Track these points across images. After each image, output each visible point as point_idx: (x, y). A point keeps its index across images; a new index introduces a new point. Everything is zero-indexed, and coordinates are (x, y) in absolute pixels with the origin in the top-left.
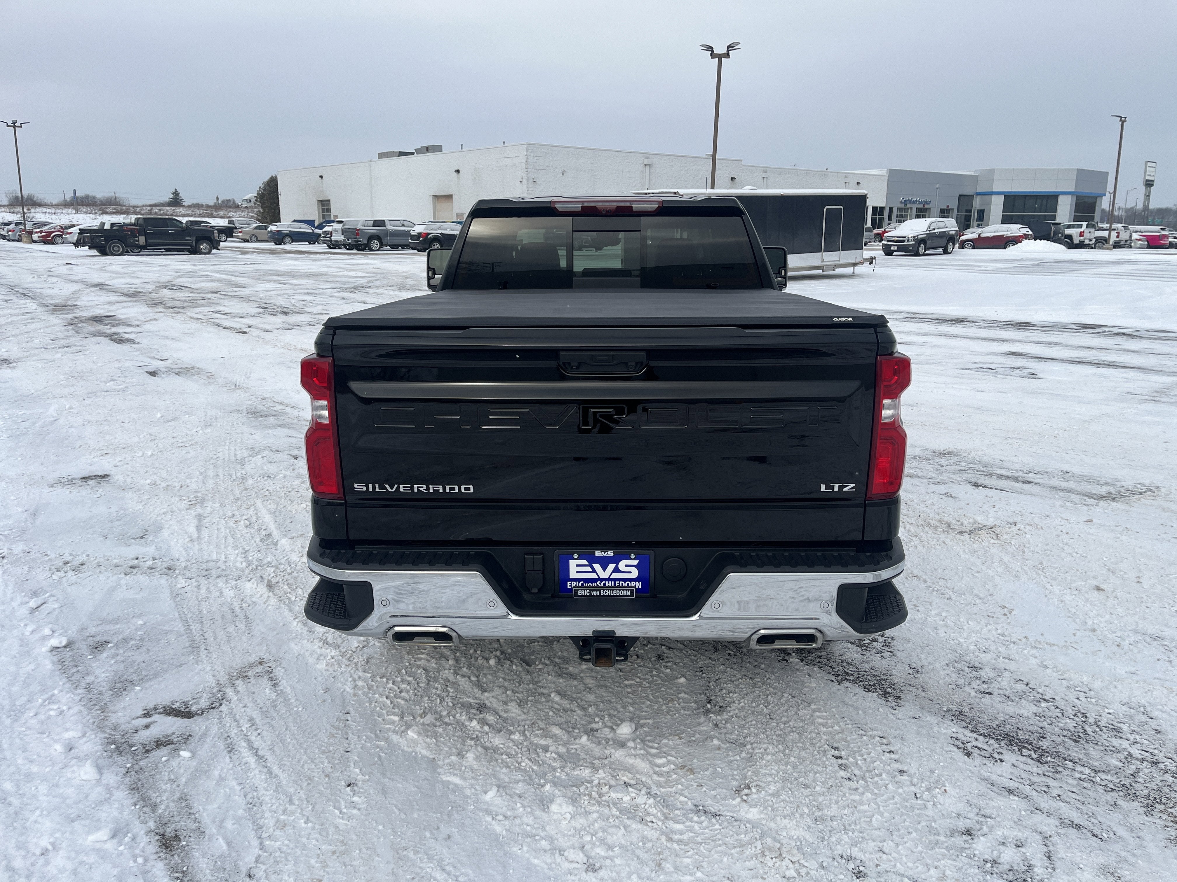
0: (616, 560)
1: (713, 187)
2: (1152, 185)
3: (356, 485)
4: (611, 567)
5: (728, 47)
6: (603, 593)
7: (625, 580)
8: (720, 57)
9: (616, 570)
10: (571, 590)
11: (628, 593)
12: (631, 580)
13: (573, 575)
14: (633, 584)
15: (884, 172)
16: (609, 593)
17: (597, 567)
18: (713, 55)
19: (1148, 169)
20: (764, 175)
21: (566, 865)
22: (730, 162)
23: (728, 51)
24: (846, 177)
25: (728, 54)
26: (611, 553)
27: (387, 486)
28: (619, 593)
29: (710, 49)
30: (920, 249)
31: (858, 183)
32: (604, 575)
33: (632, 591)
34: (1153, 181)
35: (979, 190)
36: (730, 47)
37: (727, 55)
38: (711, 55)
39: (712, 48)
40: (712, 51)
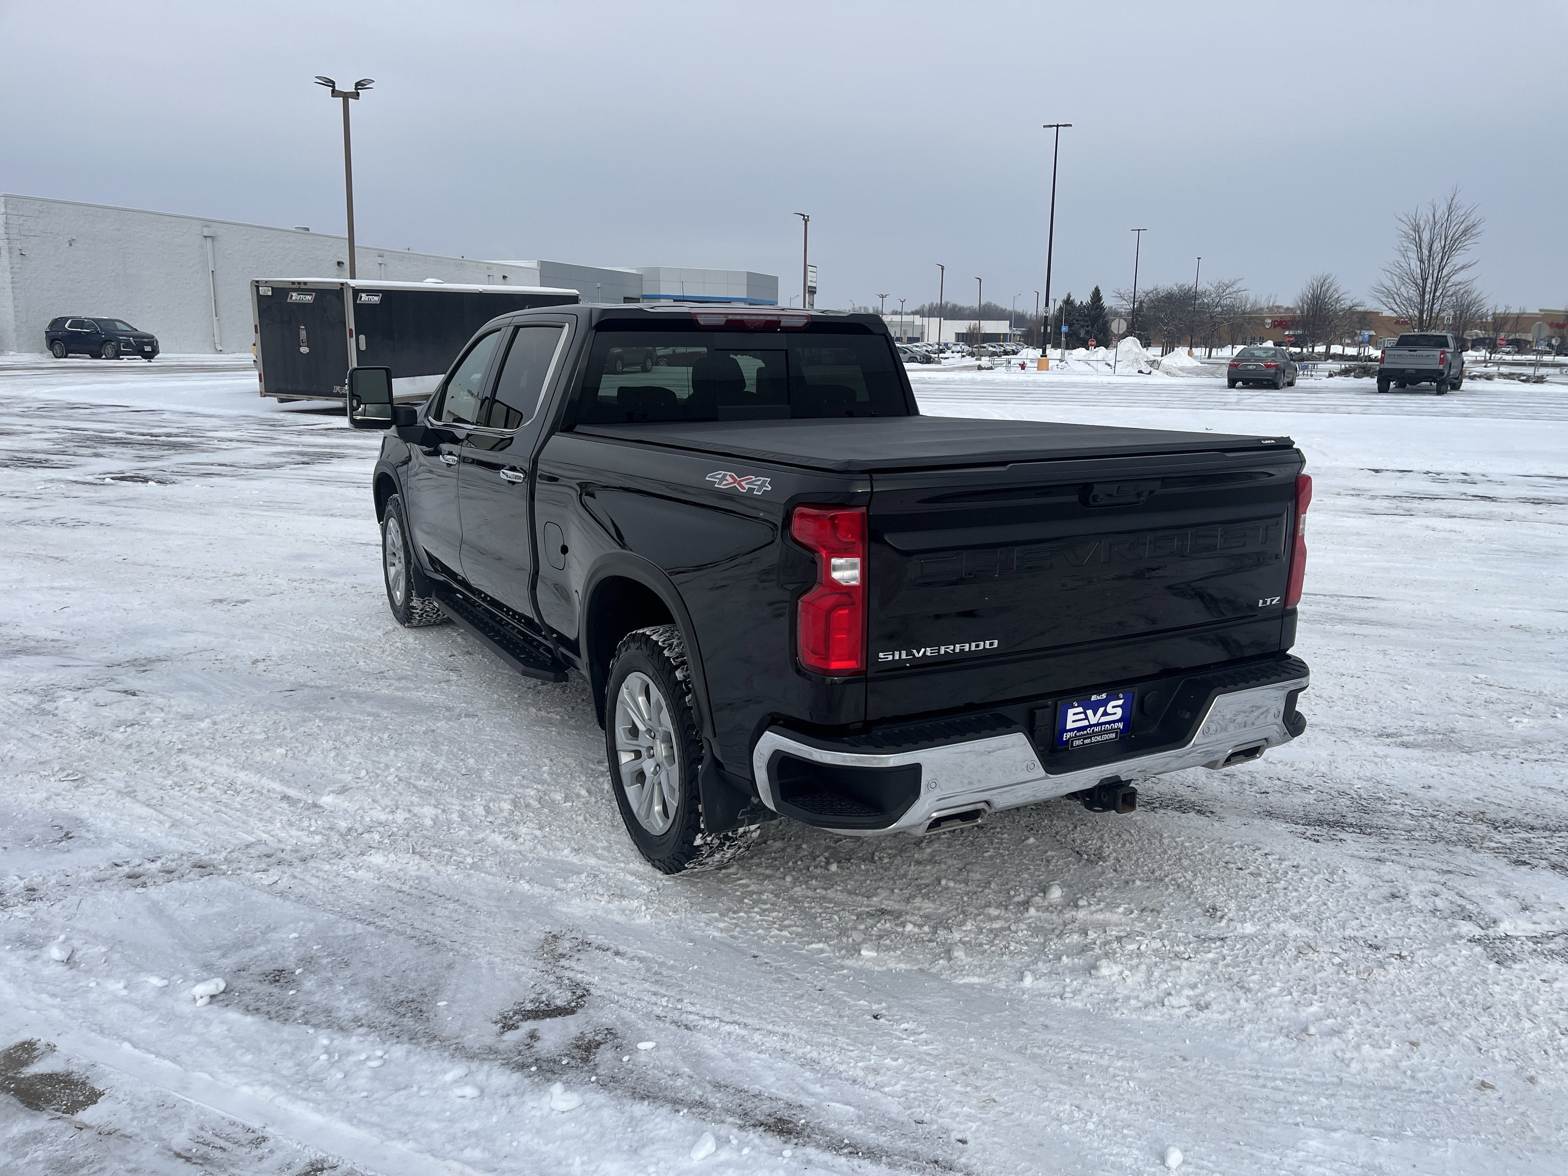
0: (1104, 703)
1: (353, 276)
2: (815, 292)
3: (881, 655)
4: (1101, 710)
5: (357, 84)
6: (1093, 740)
7: (1109, 723)
8: (346, 96)
9: (1105, 713)
10: (1067, 741)
11: (1114, 735)
12: (1114, 722)
13: (1070, 725)
14: (1116, 725)
15: (533, 264)
16: (1099, 738)
17: (1090, 712)
18: (335, 93)
19: (809, 274)
20: (380, 260)
21: (1178, 1013)
22: (334, 240)
23: (356, 89)
24: (488, 268)
25: (358, 94)
26: (1104, 696)
27: (915, 651)
28: (1105, 737)
29: (330, 83)
30: (618, 365)
31: (504, 277)
32: (1093, 720)
33: (1117, 733)
34: (815, 288)
35: (646, 292)
36: (360, 85)
37: (356, 96)
38: (333, 91)
39: (333, 83)
40: (334, 87)
